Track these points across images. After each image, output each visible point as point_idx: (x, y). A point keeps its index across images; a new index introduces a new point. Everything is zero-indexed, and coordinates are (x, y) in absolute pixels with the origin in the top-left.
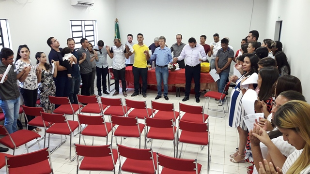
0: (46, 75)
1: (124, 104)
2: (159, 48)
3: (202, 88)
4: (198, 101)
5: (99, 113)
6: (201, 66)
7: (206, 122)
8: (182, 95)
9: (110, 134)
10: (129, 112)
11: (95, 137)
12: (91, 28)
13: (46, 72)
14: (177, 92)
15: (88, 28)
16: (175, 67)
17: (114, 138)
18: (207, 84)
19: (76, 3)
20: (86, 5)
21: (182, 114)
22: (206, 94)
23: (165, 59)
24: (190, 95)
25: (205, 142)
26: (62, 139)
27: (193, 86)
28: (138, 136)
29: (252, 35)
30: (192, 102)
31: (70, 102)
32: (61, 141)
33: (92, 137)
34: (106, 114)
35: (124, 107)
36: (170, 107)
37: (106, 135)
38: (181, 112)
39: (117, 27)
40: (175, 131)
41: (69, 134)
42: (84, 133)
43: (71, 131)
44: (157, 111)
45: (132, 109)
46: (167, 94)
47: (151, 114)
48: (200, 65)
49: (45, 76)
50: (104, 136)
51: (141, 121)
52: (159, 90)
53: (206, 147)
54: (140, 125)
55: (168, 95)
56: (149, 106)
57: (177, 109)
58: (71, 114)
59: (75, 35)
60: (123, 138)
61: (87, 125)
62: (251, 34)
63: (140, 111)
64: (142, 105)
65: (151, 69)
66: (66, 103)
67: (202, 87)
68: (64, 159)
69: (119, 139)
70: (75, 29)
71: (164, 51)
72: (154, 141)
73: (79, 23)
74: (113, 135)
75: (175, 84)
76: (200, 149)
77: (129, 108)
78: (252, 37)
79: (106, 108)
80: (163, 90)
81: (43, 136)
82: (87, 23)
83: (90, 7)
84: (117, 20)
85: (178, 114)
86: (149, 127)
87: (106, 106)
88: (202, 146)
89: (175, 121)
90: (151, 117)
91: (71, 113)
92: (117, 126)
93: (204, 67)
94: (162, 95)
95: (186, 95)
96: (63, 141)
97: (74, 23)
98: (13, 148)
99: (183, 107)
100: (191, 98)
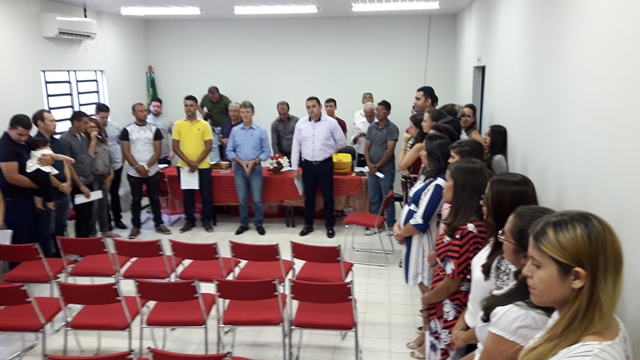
1: (168, 251)
2: (242, 125)
3: (339, 207)
4: (331, 235)
5: (109, 276)
6: (335, 160)
7: (348, 280)
8: (299, 223)
9: (136, 324)
10: (180, 269)
11: (103, 332)
12: (92, 87)
14: (286, 216)
15: (83, 87)
16: (280, 165)
17: (147, 331)
18: (348, 197)
19: (54, 33)
20: (79, 38)
21: (299, 264)
22: (346, 219)
23: (254, 148)
24: (316, 221)
25: (348, 324)
26: (24, 342)
27: (320, 203)
28: (201, 323)
29: (425, 95)
30: (318, 239)
31: (42, 256)
32: (24, 345)
33: (95, 332)
34: (127, 276)
35: (169, 257)
36: (271, 252)
37: (125, 327)
38: (296, 261)
39: (152, 84)
40: (284, 303)
41: (37, 328)
42: (76, 325)
43: (43, 321)
44: (243, 263)
45: (187, 262)
46: (261, 222)
47: (232, 271)
48: (330, 158)
50: (123, 328)
51: (207, 288)
52: (243, 213)
53: (351, 333)
54: (205, 296)
55: (264, 225)
56: (225, 252)
57: (286, 254)
58: (46, 282)
59: (54, 101)
60: (168, 329)
61: (82, 306)
62: (421, 93)
63: (205, 266)
64: (209, 251)
65: (229, 171)
66: (33, 256)
67: (340, 204)
69: (159, 331)
71: (251, 131)
72: (240, 329)
73: (64, 76)
74: (144, 326)
75: (282, 201)
76: (339, 338)
77: (180, 259)
78: (423, 99)
79: (128, 264)
80: (251, 215)
82: (81, 76)
83: (88, 42)
84: (150, 68)
85: (290, 266)
86: (227, 301)
87: (125, 258)
88: (344, 332)
89: (282, 281)
90: (230, 277)
91: (45, 280)
92: (152, 304)
93: (340, 163)
94: (251, 225)
95: (306, 223)
96: (28, 344)
97: (51, 77)
99: (299, 250)
100: (318, 229)
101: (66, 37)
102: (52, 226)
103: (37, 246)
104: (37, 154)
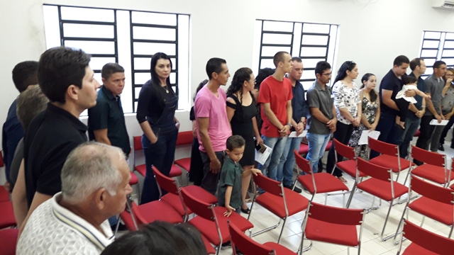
0: (368, 109)
5: (441, 183)
11: (426, 218)
13: (369, 103)
15: (448, 45)
19: (441, 3)
26: (373, 203)
31: (398, 154)
32: (372, 205)
37: (450, 223)
41: (389, 199)
42: (413, 207)
43: (393, 196)
49: (366, 109)
61: (421, 196)
66: (393, 153)
68: (372, 234)
70: (428, 44)
73: (436, 36)
81: (351, 190)
82: (449, 36)
91: (397, 171)
96: (375, 206)
97: (428, 35)
98: (313, 193)
101: (448, 7)
102: (403, 137)
103: (398, 147)
104: (407, 87)
